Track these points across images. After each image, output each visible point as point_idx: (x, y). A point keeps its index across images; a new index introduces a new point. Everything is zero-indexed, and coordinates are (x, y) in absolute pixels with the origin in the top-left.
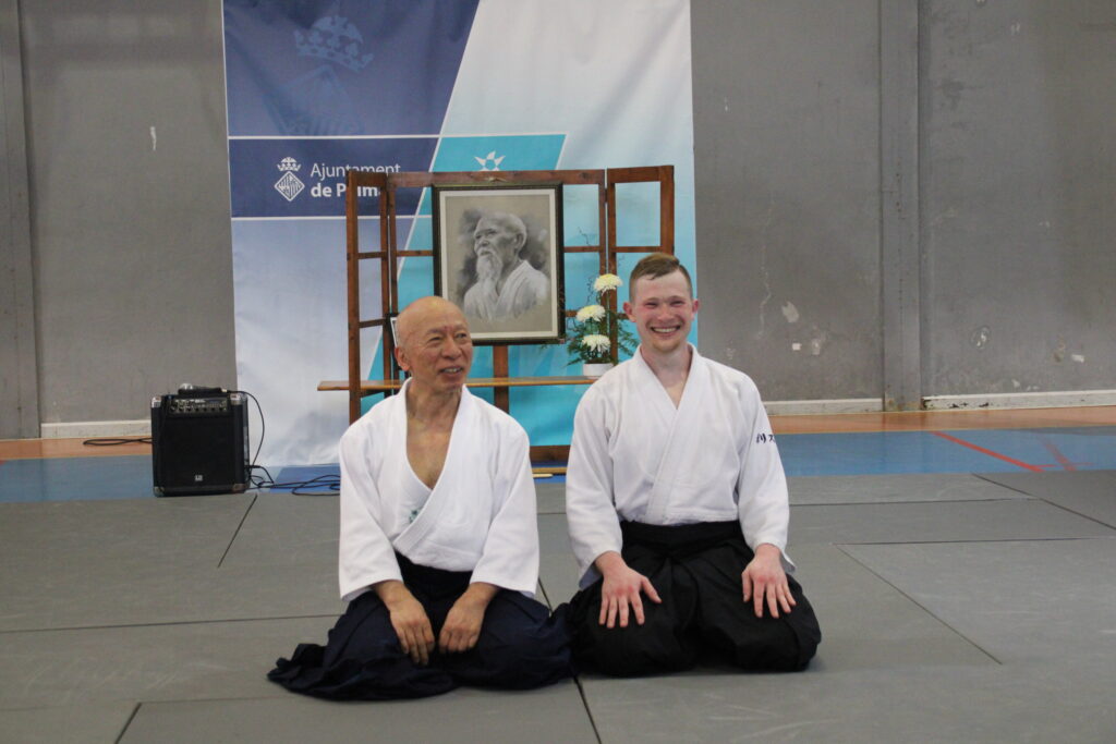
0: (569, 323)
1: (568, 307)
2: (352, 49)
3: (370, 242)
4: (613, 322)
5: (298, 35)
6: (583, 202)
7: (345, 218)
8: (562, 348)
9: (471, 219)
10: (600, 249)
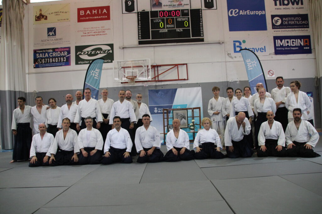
0: (189, 126)
1: (189, 124)
2: (163, 95)
3: (166, 117)
4: (194, 125)
5: (157, 94)
6: (190, 112)
7: (162, 114)
8: (188, 129)
9: (177, 114)
10: (192, 117)
